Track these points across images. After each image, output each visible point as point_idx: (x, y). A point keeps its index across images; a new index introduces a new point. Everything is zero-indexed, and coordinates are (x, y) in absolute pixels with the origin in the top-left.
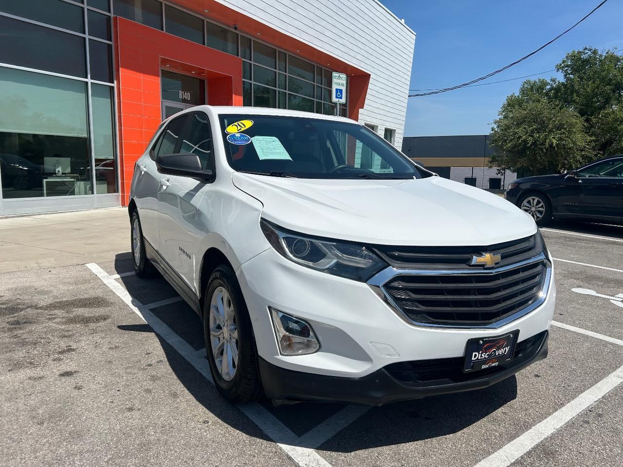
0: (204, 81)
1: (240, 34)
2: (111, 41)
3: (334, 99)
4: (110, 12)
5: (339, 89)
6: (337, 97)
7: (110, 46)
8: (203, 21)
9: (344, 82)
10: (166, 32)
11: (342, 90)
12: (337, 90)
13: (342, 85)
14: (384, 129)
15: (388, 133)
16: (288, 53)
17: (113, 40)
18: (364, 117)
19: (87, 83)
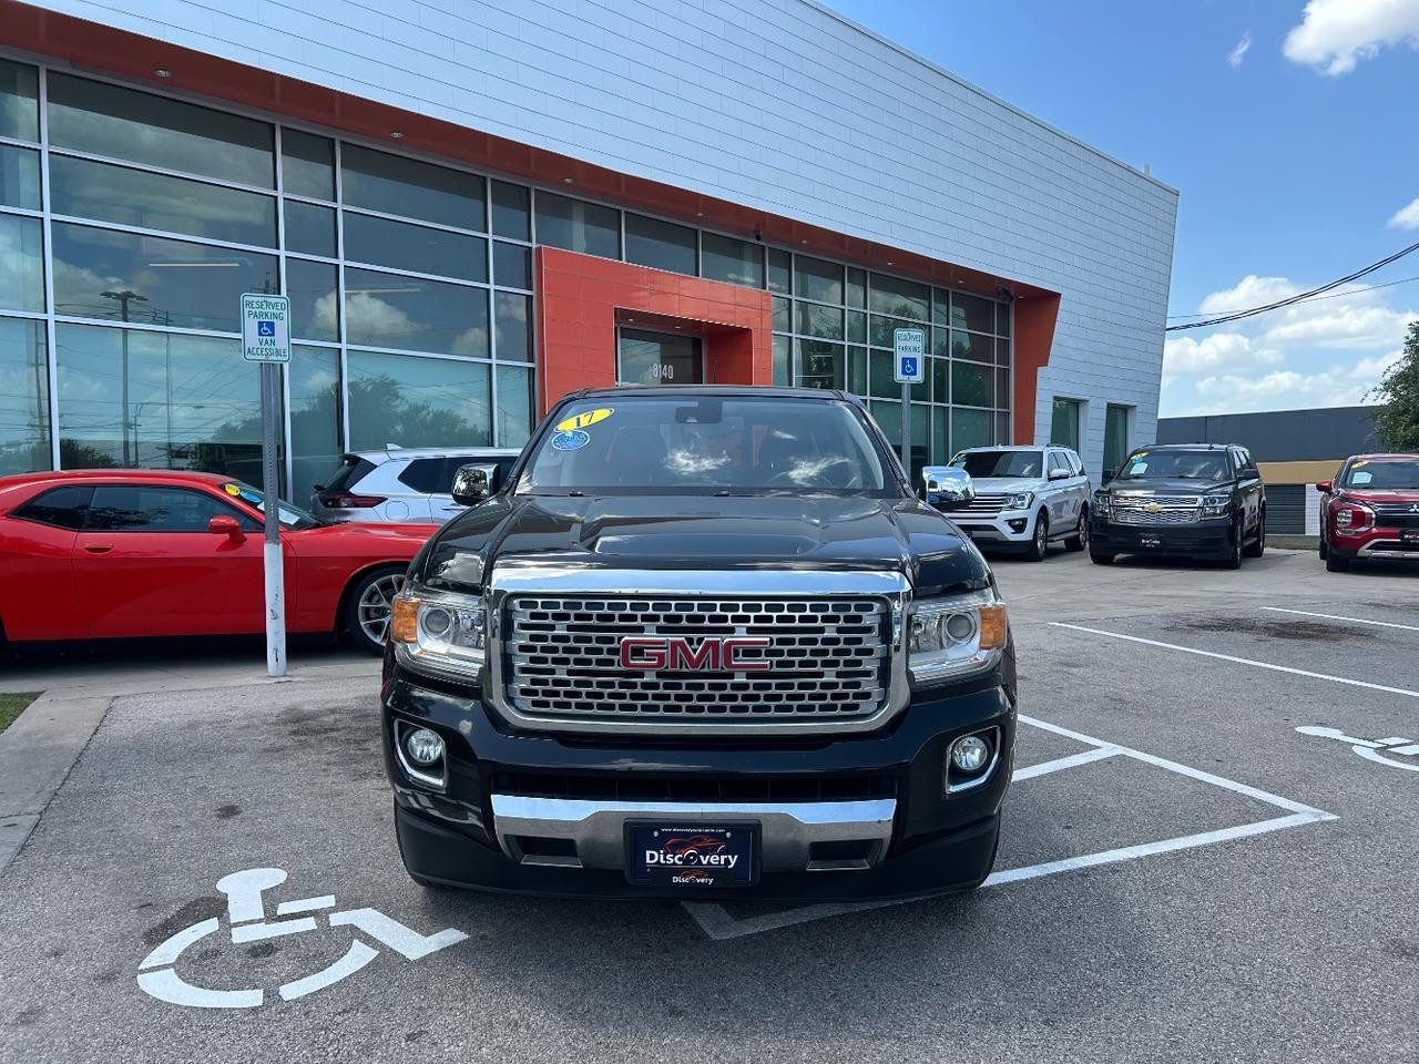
0: (700, 340)
1: (768, 245)
2: (531, 289)
3: (899, 376)
4: (530, 240)
5: (907, 359)
6: (904, 373)
7: (529, 298)
8: (696, 231)
9: (920, 345)
10: (627, 261)
11: (915, 359)
12: (904, 360)
13: (916, 349)
14: (1105, 406)
15: (1118, 414)
16: (869, 270)
17: (534, 287)
18: (1051, 383)
19: (490, 365)
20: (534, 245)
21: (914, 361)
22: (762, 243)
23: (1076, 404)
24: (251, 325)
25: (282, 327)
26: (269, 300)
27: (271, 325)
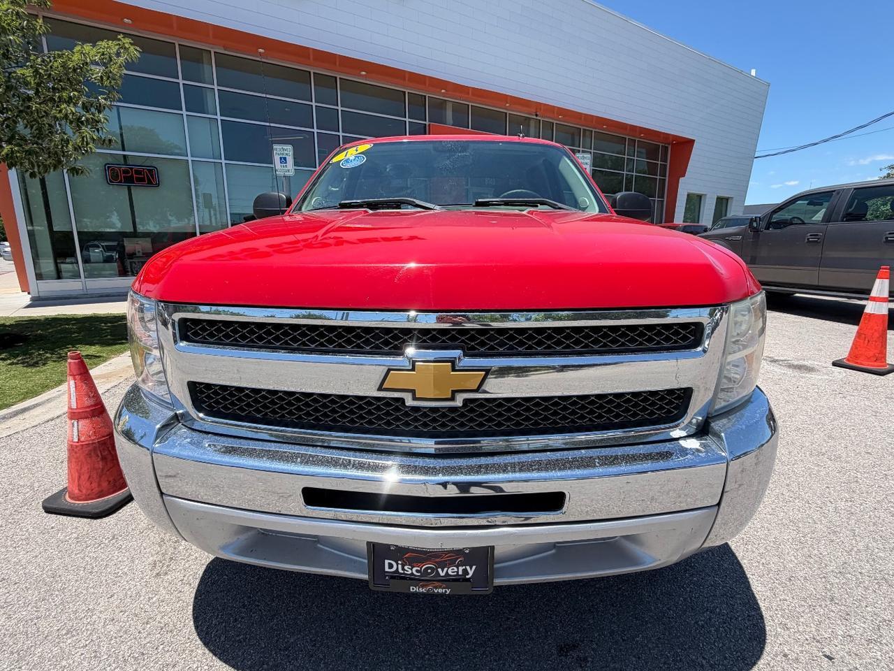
1: (542, 119)
4: (425, 121)
8: (506, 113)
14: (716, 197)
15: (722, 203)
16: (594, 130)
18: (686, 186)
20: (427, 123)
22: (538, 118)
23: (700, 197)
24: (277, 159)
25: (290, 160)
26: (285, 148)
27: (285, 159)
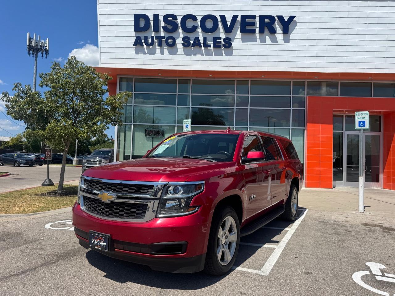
0: (381, 116)
3: (357, 127)
5: (361, 121)
6: (359, 126)
7: (305, 110)
8: (371, 83)
9: (367, 116)
10: (340, 96)
11: (365, 121)
12: (360, 122)
13: (365, 118)
17: (306, 107)
19: (290, 129)
20: (306, 96)
21: (364, 122)
24: (184, 125)
25: (190, 125)
26: (188, 121)
27: (188, 125)
